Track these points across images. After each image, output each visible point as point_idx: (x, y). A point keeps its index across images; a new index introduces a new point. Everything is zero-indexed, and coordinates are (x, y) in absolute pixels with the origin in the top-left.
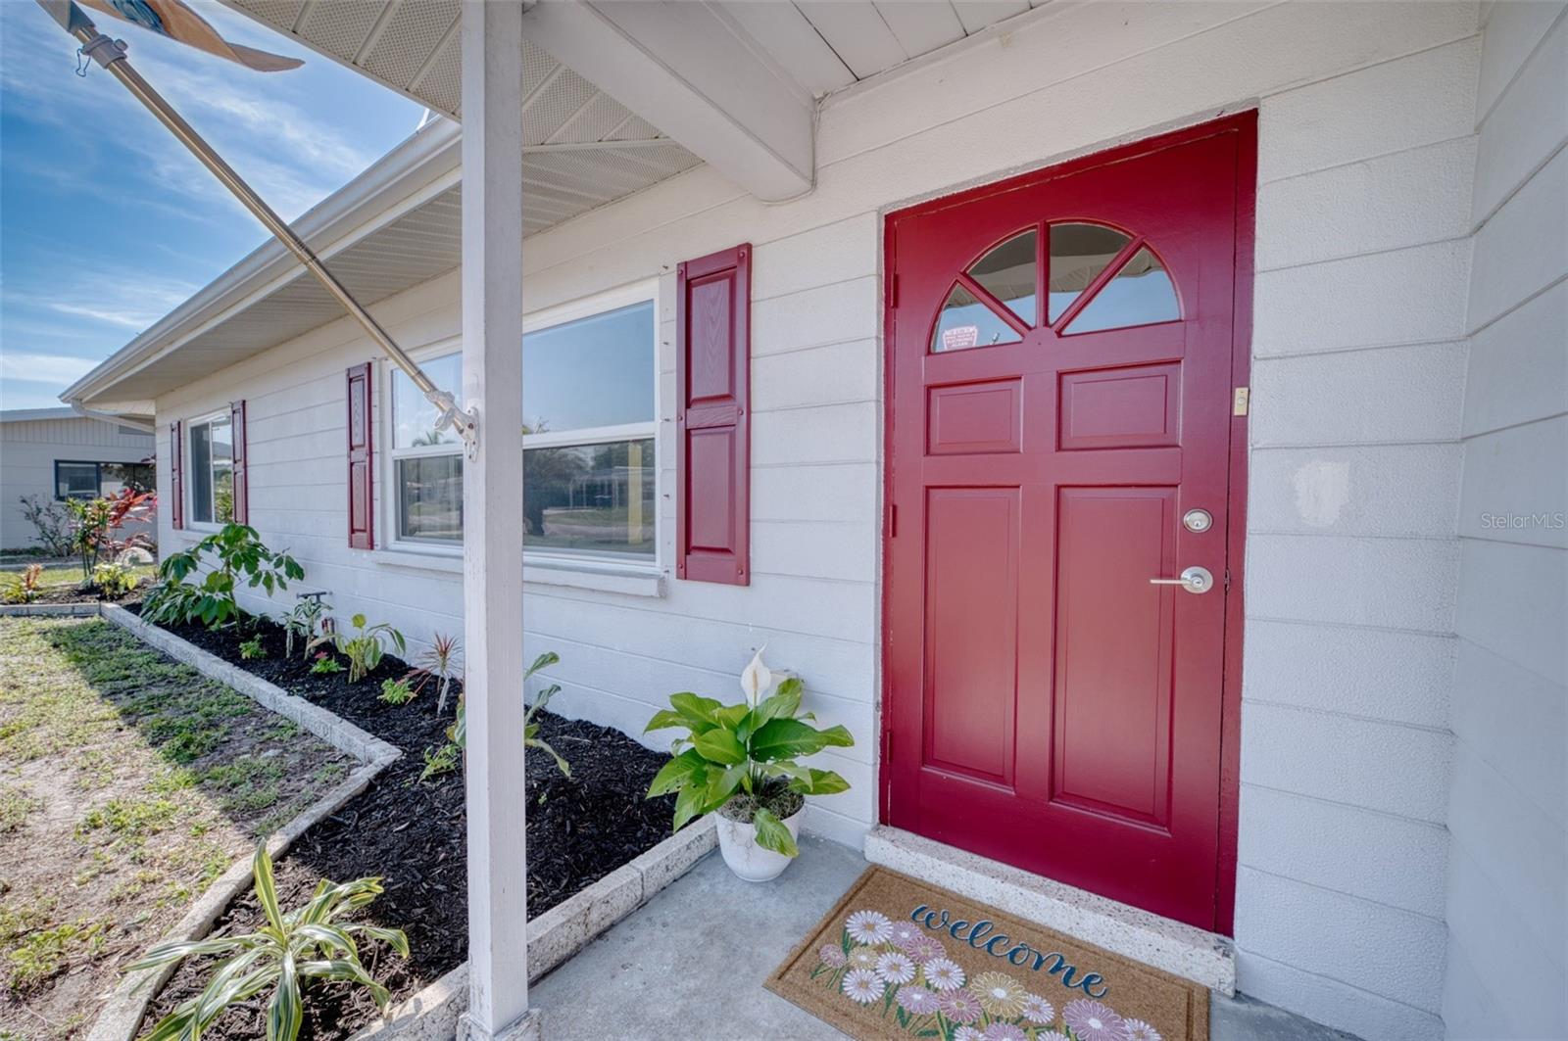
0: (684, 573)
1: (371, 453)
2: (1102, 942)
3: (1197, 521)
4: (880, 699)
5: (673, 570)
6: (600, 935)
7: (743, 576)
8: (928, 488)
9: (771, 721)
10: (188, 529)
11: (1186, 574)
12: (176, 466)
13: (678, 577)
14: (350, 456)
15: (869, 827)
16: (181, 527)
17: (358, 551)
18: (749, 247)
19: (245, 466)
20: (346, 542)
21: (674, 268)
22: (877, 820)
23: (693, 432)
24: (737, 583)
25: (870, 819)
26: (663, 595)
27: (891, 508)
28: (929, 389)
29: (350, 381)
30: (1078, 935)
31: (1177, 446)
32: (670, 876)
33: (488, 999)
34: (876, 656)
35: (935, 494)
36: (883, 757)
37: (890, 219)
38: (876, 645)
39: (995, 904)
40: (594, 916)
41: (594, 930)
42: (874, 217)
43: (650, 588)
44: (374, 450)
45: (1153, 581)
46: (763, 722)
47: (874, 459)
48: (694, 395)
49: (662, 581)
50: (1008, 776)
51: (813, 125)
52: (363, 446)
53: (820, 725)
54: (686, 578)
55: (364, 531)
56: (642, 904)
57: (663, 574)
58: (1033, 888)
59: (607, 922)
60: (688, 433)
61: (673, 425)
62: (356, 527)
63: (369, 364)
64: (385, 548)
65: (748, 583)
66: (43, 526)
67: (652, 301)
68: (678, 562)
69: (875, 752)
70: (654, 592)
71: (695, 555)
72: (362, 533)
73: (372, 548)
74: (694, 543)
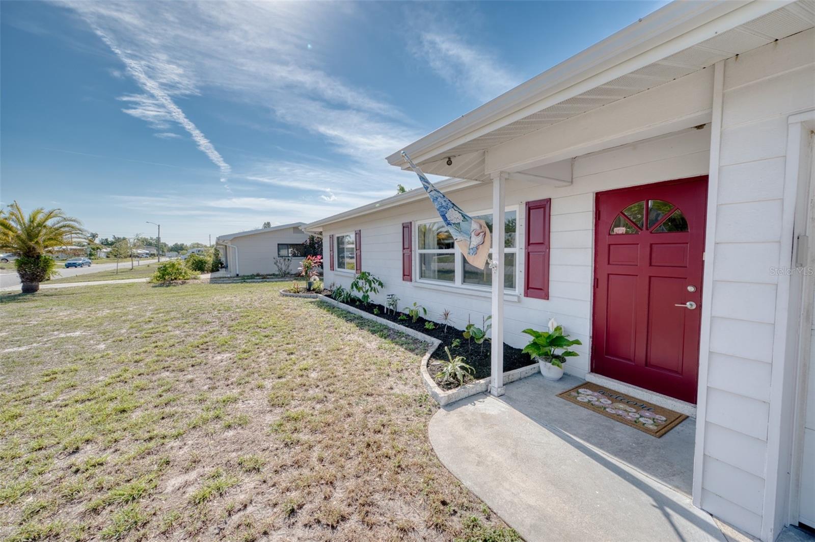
0: (526, 295)
1: (411, 251)
2: (658, 404)
3: (691, 289)
4: (591, 335)
5: (523, 294)
6: (512, 382)
7: (546, 297)
8: (608, 274)
9: (557, 337)
10: (336, 271)
11: (688, 303)
12: (331, 250)
13: (525, 296)
14: (403, 251)
15: (587, 372)
16: (333, 270)
17: (406, 282)
18: (550, 199)
19: (360, 252)
20: (402, 279)
21: (524, 203)
22: (590, 371)
23: (530, 253)
24: (544, 299)
25: (587, 370)
26: (519, 301)
27: (596, 280)
28: (609, 245)
29: (404, 227)
30: (651, 402)
31: (686, 267)
32: (527, 375)
33: (496, 381)
34: (590, 323)
35: (610, 276)
36: (592, 352)
37: (597, 194)
38: (590, 319)
39: (626, 393)
40: (510, 377)
41: (510, 381)
42: (592, 194)
43: (516, 299)
44: (412, 250)
45: (676, 305)
46: (554, 337)
47: (591, 265)
48: (531, 242)
49: (519, 297)
50: (633, 360)
51: (572, 165)
52: (409, 248)
53: (571, 339)
54: (527, 297)
55: (409, 276)
56: (520, 379)
57: (519, 295)
58: (637, 389)
59: (513, 380)
60: (529, 253)
61: (523, 251)
62: (405, 274)
63: (411, 222)
64: (416, 282)
65: (548, 299)
66: (278, 266)
67: (516, 211)
68: (525, 291)
69: (589, 350)
70: (516, 300)
71: (530, 290)
72: (407, 275)
73: (411, 281)
74: (530, 286)
